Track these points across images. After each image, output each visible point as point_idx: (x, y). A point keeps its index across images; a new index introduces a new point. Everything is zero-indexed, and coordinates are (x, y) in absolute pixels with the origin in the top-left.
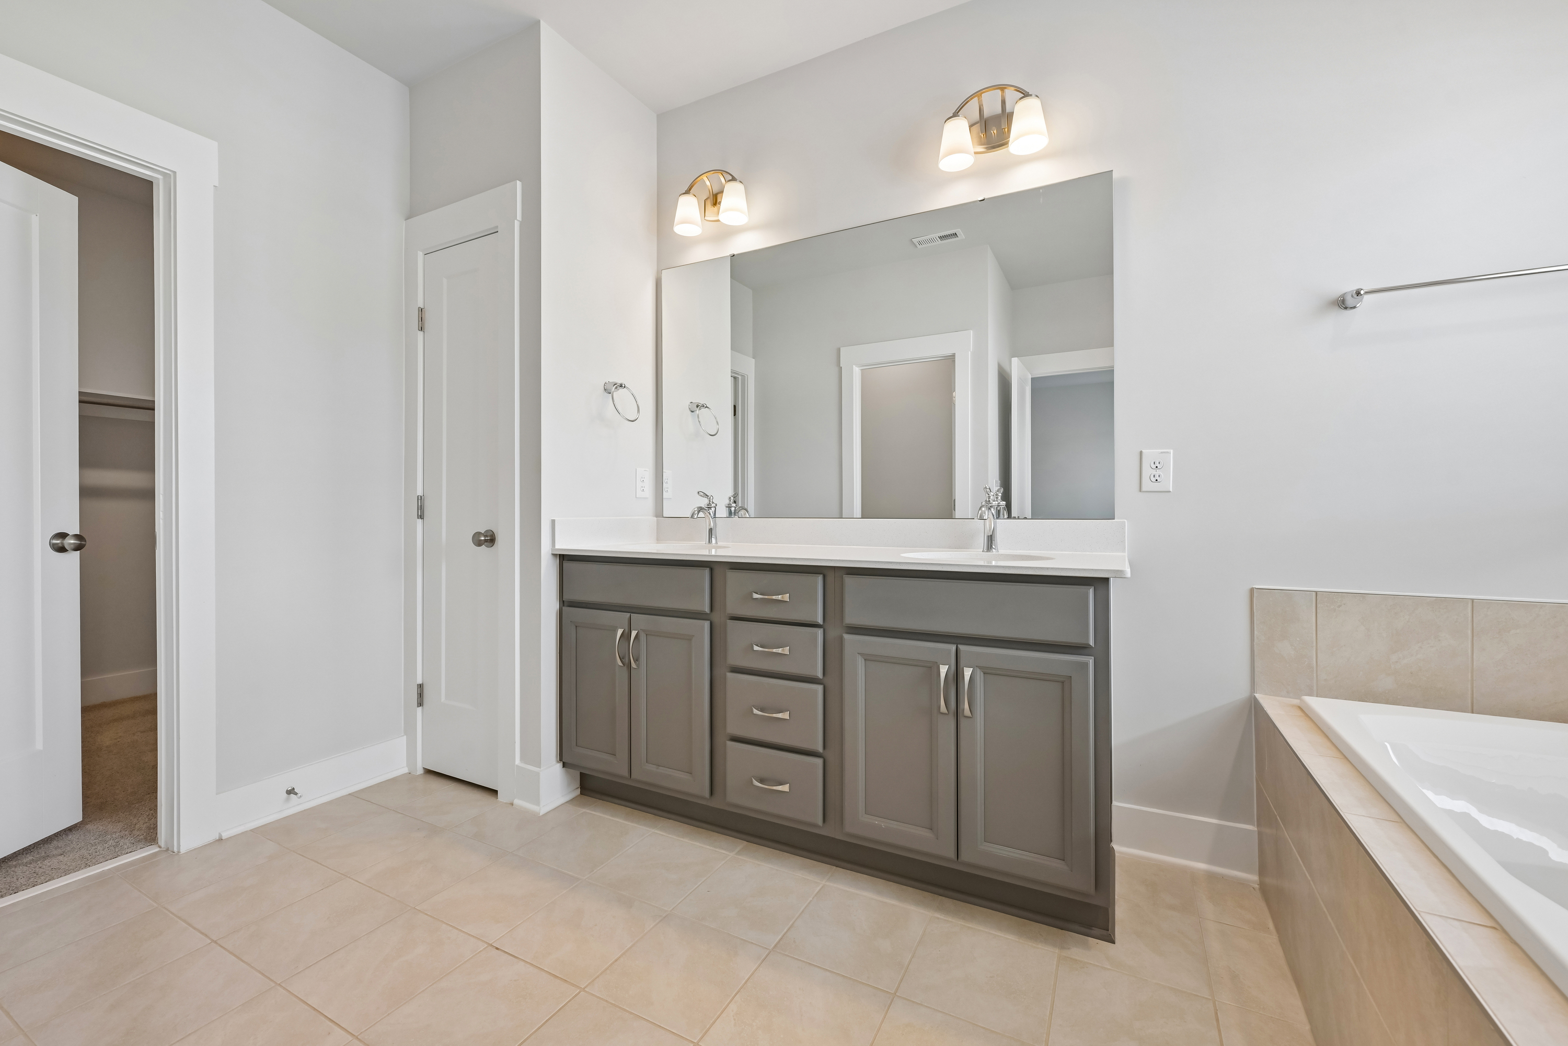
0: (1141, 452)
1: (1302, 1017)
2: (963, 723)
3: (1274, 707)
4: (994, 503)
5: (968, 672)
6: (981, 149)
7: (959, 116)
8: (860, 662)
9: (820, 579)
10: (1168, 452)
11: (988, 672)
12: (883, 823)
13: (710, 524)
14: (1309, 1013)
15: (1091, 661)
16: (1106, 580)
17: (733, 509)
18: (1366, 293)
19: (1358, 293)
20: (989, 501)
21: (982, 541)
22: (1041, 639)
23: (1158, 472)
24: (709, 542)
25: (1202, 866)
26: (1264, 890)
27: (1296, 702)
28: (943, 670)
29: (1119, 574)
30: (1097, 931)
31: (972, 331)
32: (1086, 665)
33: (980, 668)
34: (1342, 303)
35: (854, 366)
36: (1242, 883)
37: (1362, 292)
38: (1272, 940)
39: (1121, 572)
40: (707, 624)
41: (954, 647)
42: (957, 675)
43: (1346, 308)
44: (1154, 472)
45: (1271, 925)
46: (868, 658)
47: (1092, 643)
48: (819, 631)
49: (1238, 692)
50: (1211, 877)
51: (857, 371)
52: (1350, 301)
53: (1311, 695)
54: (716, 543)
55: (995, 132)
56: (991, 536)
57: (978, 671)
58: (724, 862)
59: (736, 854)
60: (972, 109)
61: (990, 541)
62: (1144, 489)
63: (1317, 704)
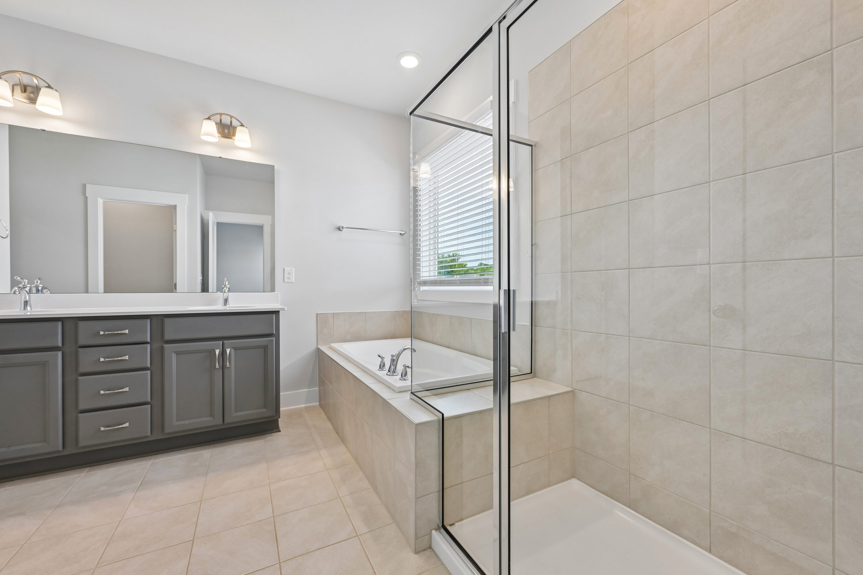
0: (284, 268)
1: (331, 426)
2: (226, 371)
3: (323, 348)
4: (228, 286)
5: (228, 351)
6: (219, 135)
7: (210, 119)
8: (174, 356)
9: (149, 321)
10: (293, 269)
11: (236, 349)
12: (187, 422)
13: (25, 298)
14: (332, 425)
15: (274, 339)
16: (279, 311)
17: (40, 288)
18: (345, 228)
19: (343, 227)
20: (225, 285)
21: (222, 301)
22: (257, 334)
23: (289, 276)
24: (25, 309)
25: (303, 406)
26: (321, 405)
27: (329, 346)
28: (217, 352)
29: (283, 309)
30: (275, 430)
31: (187, 195)
32: (273, 340)
33: (232, 348)
34: (339, 229)
35: (99, 198)
36: (314, 407)
37: (344, 227)
38: (323, 415)
39: (284, 308)
40: (60, 354)
41: (222, 342)
42: (223, 353)
43: (340, 230)
44: (288, 276)
45: (323, 412)
46: (178, 353)
47: (274, 333)
48: (149, 345)
49: (313, 347)
50: (306, 408)
51: (100, 201)
52: (341, 229)
53: (332, 343)
54: (31, 309)
55: (227, 131)
56: (227, 299)
57: (232, 349)
58: (79, 478)
59: (86, 472)
60: (217, 118)
61: (226, 301)
62: (285, 281)
63: (333, 345)
